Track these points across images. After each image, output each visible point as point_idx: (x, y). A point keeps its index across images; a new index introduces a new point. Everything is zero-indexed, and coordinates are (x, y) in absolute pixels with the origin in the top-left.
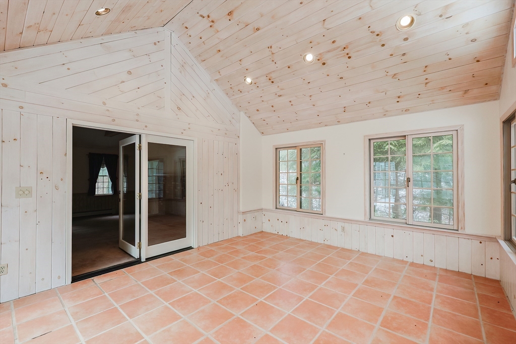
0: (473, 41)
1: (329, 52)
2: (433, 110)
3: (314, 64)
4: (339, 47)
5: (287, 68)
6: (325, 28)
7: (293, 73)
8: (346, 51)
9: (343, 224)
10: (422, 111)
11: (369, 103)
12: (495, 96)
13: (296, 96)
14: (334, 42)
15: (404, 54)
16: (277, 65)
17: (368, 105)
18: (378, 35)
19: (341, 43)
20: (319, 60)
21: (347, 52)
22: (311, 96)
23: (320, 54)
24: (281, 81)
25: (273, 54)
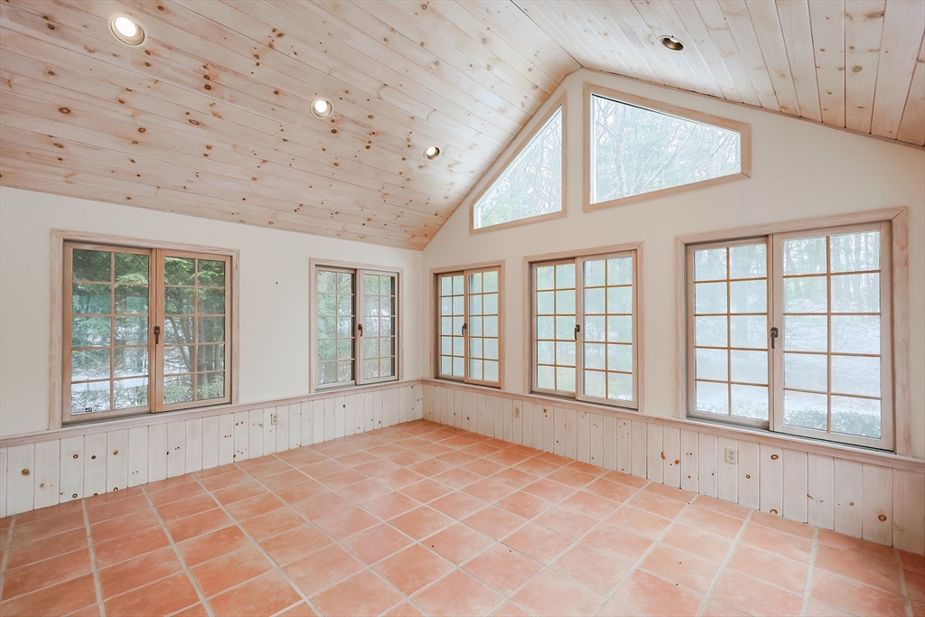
0: (446, 198)
1: (355, 122)
2: (382, 245)
3: (321, 120)
4: (369, 127)
5: (273, 91)
6: (378, 94)
7: (274, 107)
8: (372, 138)
9: (272, 411)
10: (374, 243)
11: (337, 213)
12: (422, 247)
13: (234, 146)
14: (370, 117)
15: (408, 179)
16: (256, 69)
17: (334, 214)
18: (409, 146)
19: (375, 124)
20: (333, 121)
21: (371, 140)
22: (264, 161)
23: (342, 116)
24: (232, 101)
25: (271, 46)
